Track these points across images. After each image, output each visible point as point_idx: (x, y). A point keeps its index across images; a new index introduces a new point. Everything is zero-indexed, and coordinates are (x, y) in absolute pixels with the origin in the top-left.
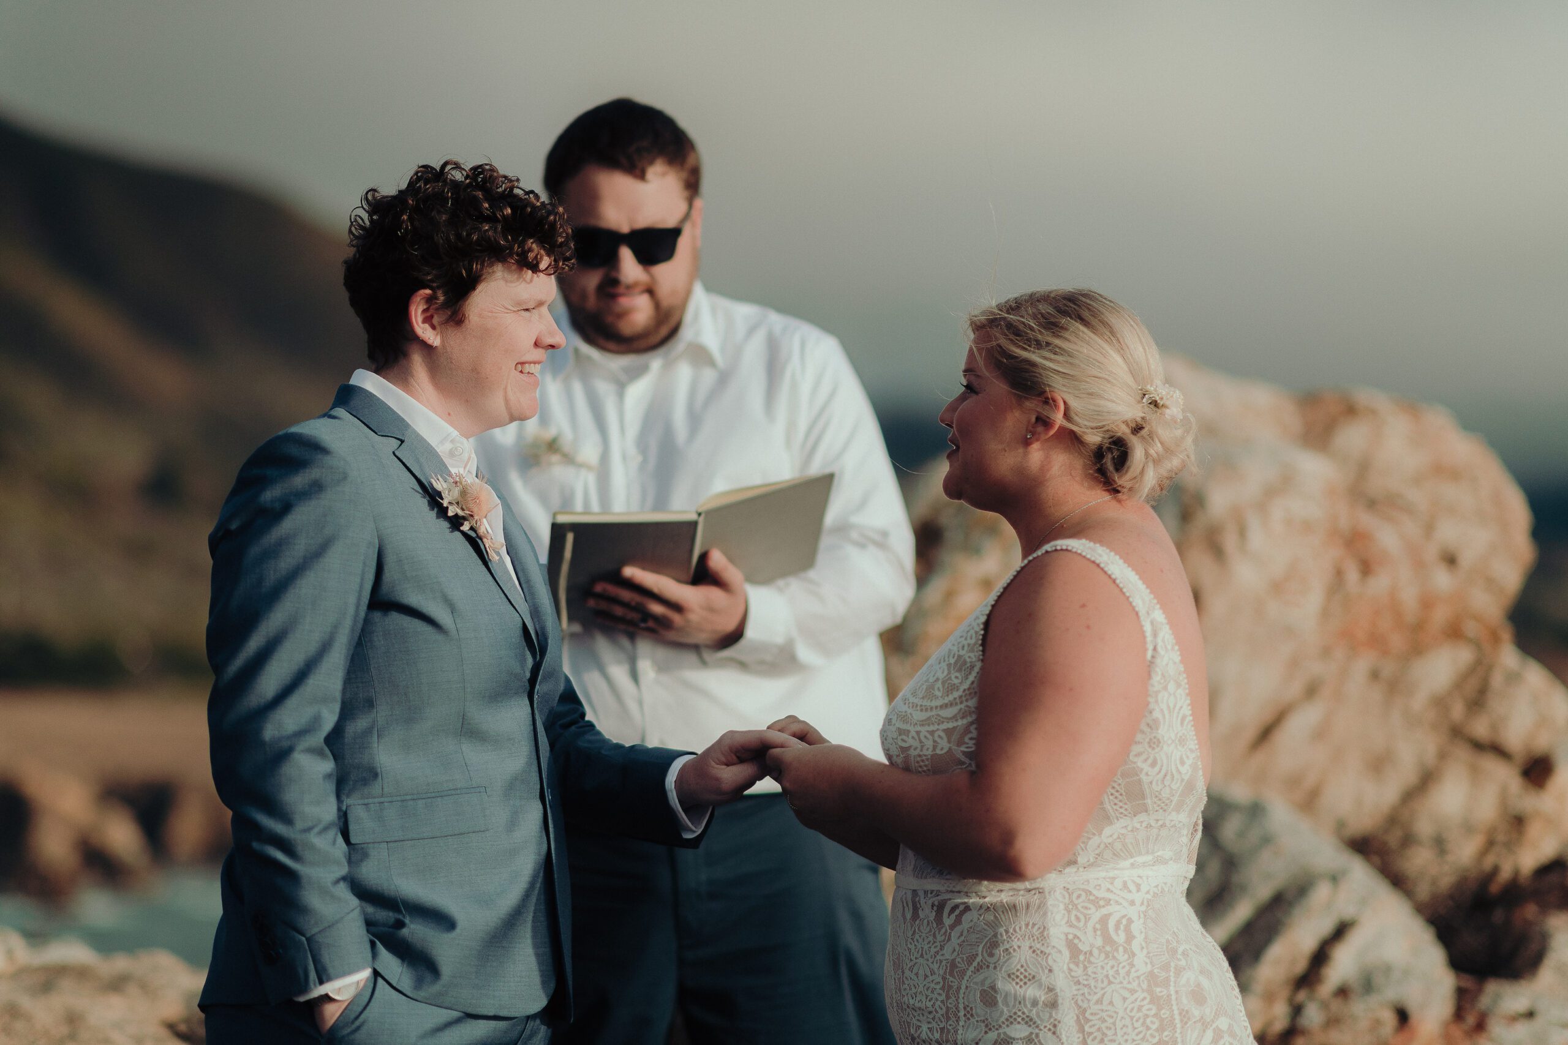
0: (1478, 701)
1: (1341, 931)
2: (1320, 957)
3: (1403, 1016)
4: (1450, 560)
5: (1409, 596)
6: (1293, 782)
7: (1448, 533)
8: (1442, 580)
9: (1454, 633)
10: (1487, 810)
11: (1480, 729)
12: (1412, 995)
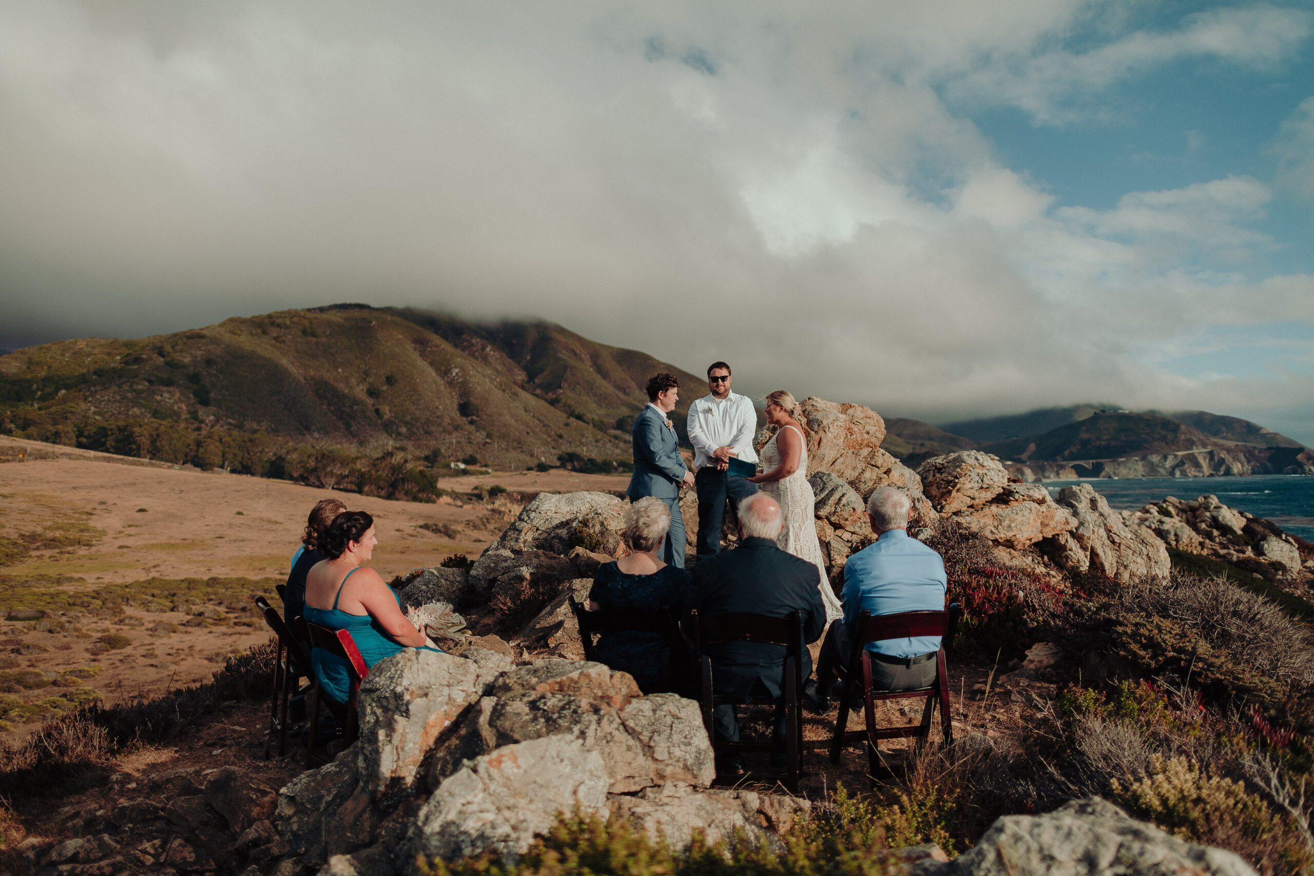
0: (872, 458)
1: (843, 495)
2: (840, 500)
3: (854, 509)
4: (868, 433)
5: (859, 439)
6: (838, 471)
7: (867, 428)
8: (866, 436)
9: (868, 446)
10: (874, 477)
11: (873, 463)
12: (856, 506)
